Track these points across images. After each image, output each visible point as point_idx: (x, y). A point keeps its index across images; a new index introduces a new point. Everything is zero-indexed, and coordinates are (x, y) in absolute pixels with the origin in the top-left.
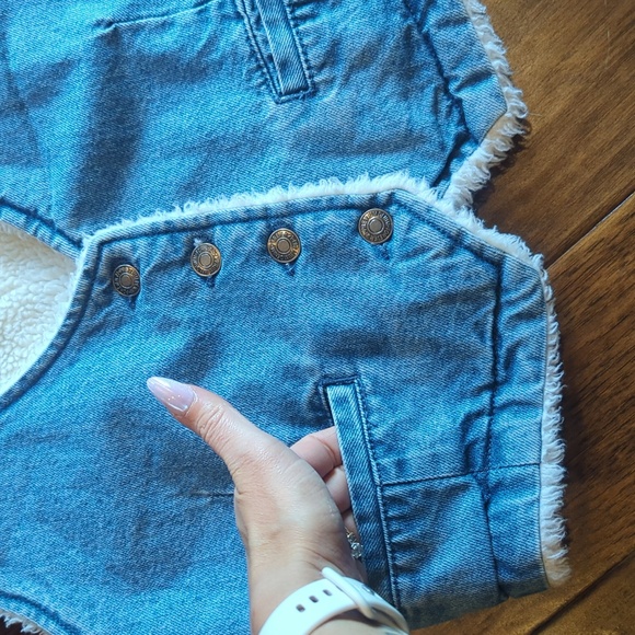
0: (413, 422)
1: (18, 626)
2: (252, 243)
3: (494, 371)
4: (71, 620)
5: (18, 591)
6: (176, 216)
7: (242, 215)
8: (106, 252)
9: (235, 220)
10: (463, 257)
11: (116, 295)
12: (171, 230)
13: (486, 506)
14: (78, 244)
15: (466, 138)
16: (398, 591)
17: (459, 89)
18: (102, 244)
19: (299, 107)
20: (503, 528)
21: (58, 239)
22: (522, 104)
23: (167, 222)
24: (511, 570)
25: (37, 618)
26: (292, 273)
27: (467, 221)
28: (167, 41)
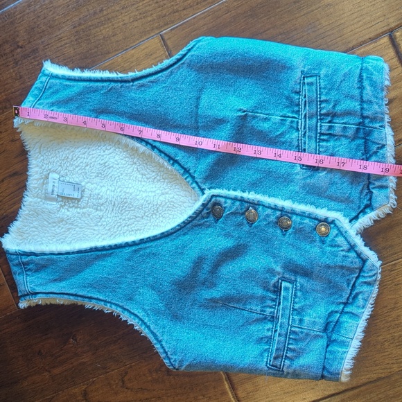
0: (311, 306)
1: (132, 325)
2: (273, 218)
3: (348, 299)
4: (155, 331)
5: (136, 312)
6: (246, 195)
7: (272, 206)
8: (213, 199)
9: (269, 207)
10: (352, 254)
11: (211, 215)
12: (242, 200)
13: (328, 346)
14: (202, 190)
15: (369, 206)
16: (284, 365)
17: (373, 188)
18: (213, 196)
19: (309, 173)
20: (331, 357)
21: (194, 185)
22: (395, 203)
23: (242, 197)
24: (329, 372)
25: (141, 325)
26: (284, 235)
27: (359, 241)
28: (265, 126)
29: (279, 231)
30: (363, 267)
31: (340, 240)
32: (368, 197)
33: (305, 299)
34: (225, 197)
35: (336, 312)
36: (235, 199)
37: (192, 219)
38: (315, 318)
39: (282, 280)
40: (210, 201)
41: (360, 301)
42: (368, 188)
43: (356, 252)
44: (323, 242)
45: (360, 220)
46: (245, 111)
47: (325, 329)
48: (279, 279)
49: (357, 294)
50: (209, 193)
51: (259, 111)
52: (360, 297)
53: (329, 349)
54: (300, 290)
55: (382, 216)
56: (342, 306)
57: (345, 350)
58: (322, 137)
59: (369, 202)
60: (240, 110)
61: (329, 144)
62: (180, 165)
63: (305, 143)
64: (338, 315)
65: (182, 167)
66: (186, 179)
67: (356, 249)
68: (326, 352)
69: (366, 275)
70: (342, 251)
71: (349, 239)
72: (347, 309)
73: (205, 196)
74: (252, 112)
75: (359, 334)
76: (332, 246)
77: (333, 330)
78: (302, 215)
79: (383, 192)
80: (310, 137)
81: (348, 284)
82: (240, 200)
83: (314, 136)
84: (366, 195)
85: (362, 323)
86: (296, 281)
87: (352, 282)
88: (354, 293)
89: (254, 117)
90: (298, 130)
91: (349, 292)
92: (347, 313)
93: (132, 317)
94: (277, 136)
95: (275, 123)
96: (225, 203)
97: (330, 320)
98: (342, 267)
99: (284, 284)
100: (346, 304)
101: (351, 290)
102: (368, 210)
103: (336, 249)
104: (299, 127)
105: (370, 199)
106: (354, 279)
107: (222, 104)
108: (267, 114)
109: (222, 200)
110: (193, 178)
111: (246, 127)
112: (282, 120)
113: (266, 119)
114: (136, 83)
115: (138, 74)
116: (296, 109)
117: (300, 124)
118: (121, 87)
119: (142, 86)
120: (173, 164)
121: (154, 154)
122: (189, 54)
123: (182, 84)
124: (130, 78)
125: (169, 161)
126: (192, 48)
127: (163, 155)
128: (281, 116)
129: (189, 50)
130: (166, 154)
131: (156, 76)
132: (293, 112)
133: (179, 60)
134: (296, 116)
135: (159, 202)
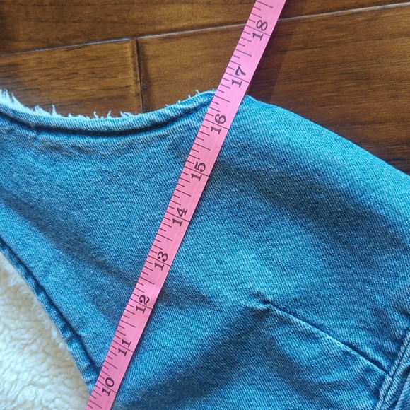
46: (266, 302)
51: (301, 313)
60: (258, 295)
65: (88, 356)
74: (284, 310)
89: (284, 322)
94: (321, 385)
95: (327, 355)
104: (382, 392)
107: (220, 262)
108: (315, 325)
111: (258, 333)
112: (346, 353)
114: (43, 137)
115: (55, 118)
116: (390, 347)
117: (385, 386)
118: (10, 132)
119: (56, 148)
120: (69, 341)
121: (37, 300)
122: (184, 121)
123: (144, 181)
124: (33, 122)
125: (64, 330)
126: (195, 109)
127: (54, 313)
128: (346, 344)
129: (187, 113)
130: (60, 314)
131: (92, 141)
132: (378, 349)
133: (155, 126)
134: (384, 363)
135: (20, 399)
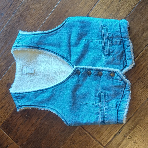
29: (99, 77)
30: (126, 85)
31: (118, 78)
32: (126, 62)
33: (109, 98)
34: (80, 68)
35: (119, 101)
36: (83, 69)
37: (70, 76)
38: (112, 103)
39: (101, 93)
40: (76, 69)
41: (126, 97)
42: (126, 60)
43: (123, 81)
44: (113, 79)
45: (124, 70)
47: (116, 107)
48: (100, 92)
49: (125, 94)
50: (75, 67)
51: (90, 39)
52: (126, 95)
53: (118, 113)
54: (107, 95)
55: (131, 68)
56: (121, 99)
57: (123, 113)
58: (110, 45)
59: (126, 64)
61: (112, 47)
62: (66, 59)
63: (105, 48)
64: (120, 102)
66: (68, 63)
67: (123, 80)
68: (117, 114)
69: (127, 88)
70: (119, 81)
71: (121, 77)
72: (122, 100)
73: (74, 68)
75: (127, 107)
76: (116, 80)
77: (119, 107)
78: (106, 71)
79: (130, 61)
80: (106, 46)
81: (122, 92)
82: (85, 69)
83: (107, 45)
84: (125, 62)
85: (128, 103)
86: (105, 92)
87: (123, 91)
88: (124, 94)
90: (102, 43)
91: (122, 94)
92: (123, 101)
93: (54, 111)
94: (95, 46)
95: (95, 42)
96: (81, 70)
97: (117, 104)
98: (119, 86)
99: (102, 94)
100: (122, 98)
101: (123, 93)
102: (126, 67)
103: (117, 81)
105: (127, 63)
106: (123, 90)
109: (80, 69)
110: (70, 62)
113: (92, 41)
114: (50, 34)
115: (50, 31)
116: (101, 37)
117: (102, 42)
118: (45, 35)
119: (52, 34)
120: (63, 59)
121: (57, 56)
122: (66, 23)
123: (64, 32)
124: (48, 32)
125: (62, 58)
126: (67, 21)
127: (60, 56)
128: (96, 40)
129: (66, 22)
130: (61, 56)
131: (56, 31)
132: (100, 38)
133: (63, 25)
134: (101, 39)
135: (60, 72)
